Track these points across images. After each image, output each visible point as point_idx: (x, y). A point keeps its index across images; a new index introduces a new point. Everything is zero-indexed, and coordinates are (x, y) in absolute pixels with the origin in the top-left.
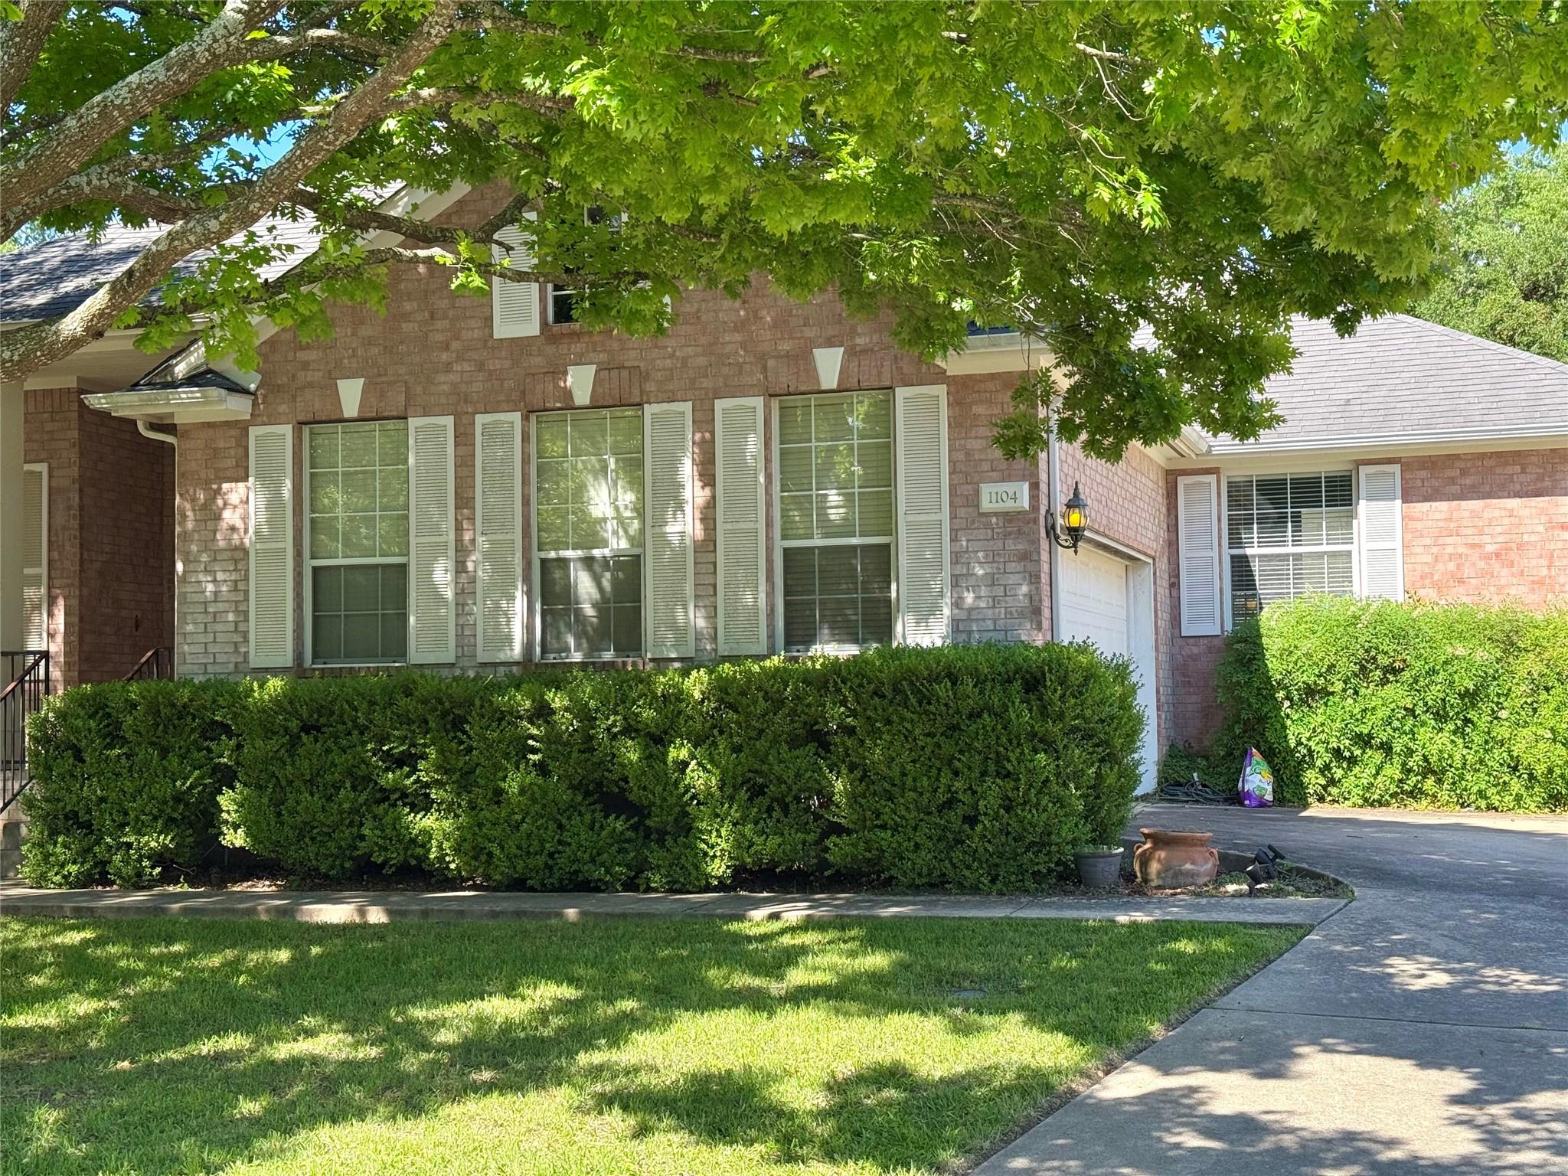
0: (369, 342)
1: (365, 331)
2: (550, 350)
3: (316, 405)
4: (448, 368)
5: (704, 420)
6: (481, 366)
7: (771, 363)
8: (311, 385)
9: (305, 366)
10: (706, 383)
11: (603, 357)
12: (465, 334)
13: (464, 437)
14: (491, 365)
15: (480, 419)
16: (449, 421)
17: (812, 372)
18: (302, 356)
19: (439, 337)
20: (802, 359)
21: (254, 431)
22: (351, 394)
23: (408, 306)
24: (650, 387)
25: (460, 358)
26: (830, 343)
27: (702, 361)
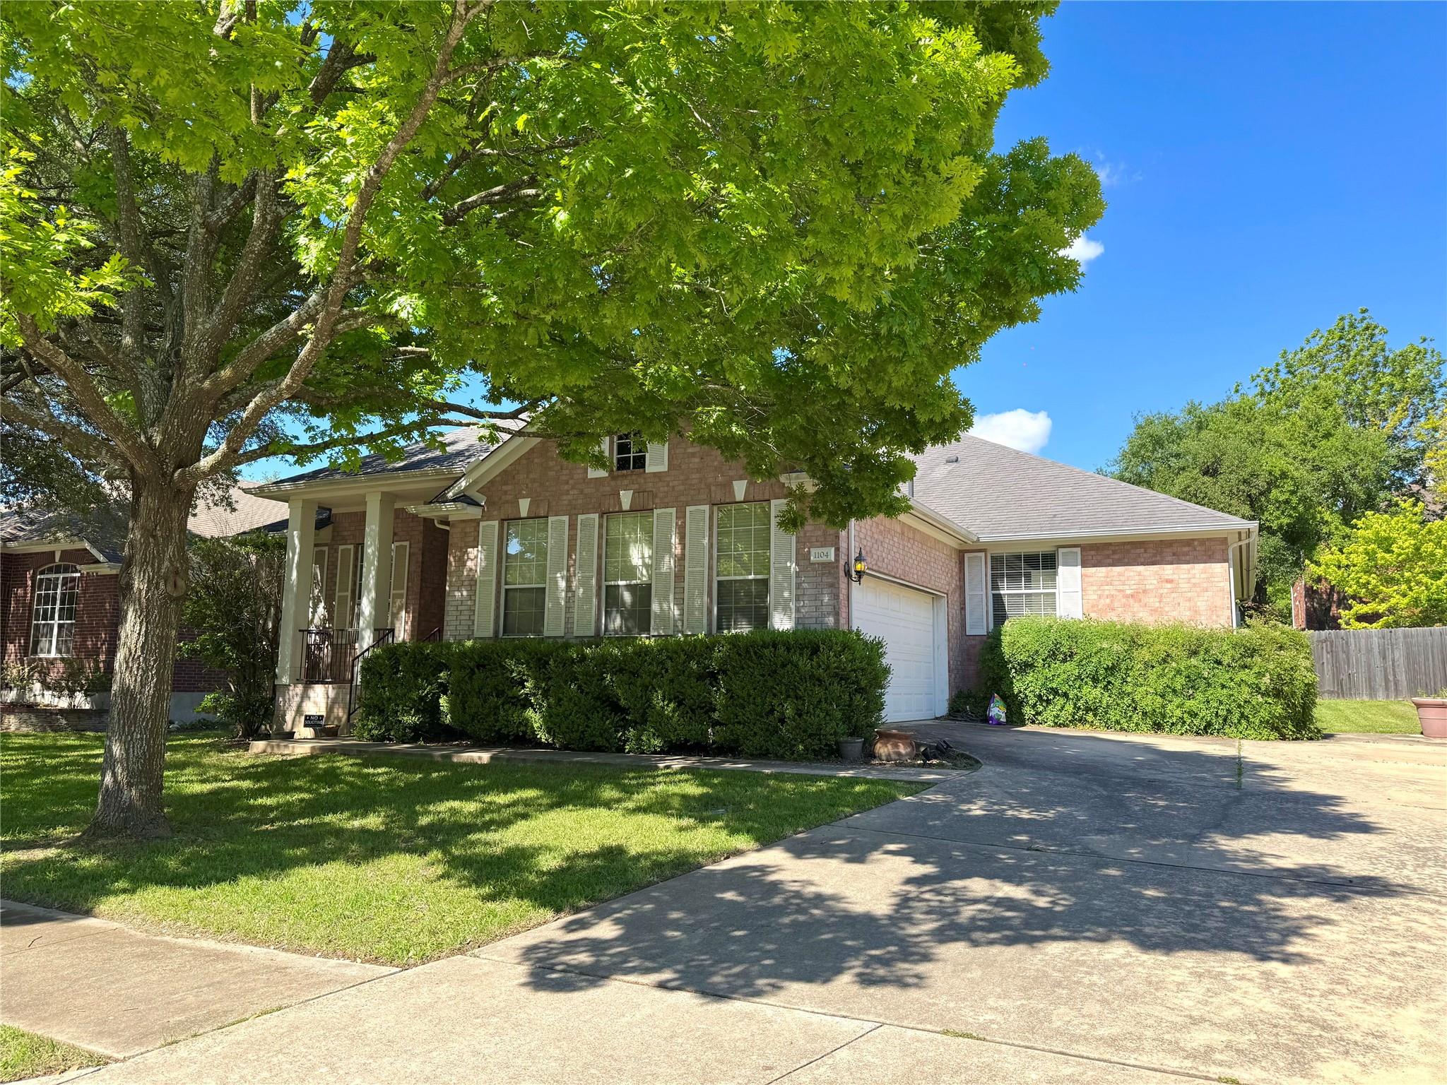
0: (534, 481)
1: (532, 476)
2: (613, 483)
3: (508, 511)
4: (567, 493)
5: (681, 515)
6: (582, 492)
7: (713, 488)
8: (507, 502)
9: (506, 493)
10: (683, 498)
11: (636, 486)
12: (576, 477)
13: (572, 526)
14: (586, 491)
15: (580, 517)
16: (566, 518)
17: (732, 493)
18: (505, 488)
19: (564, 478)
20: (728, 486)
21: (482, 524)
22: (524, 506)
23: (551, 464)
24: (657, 501)
25: (573, 488)
26: (741, 478)
27: (681, 488)
